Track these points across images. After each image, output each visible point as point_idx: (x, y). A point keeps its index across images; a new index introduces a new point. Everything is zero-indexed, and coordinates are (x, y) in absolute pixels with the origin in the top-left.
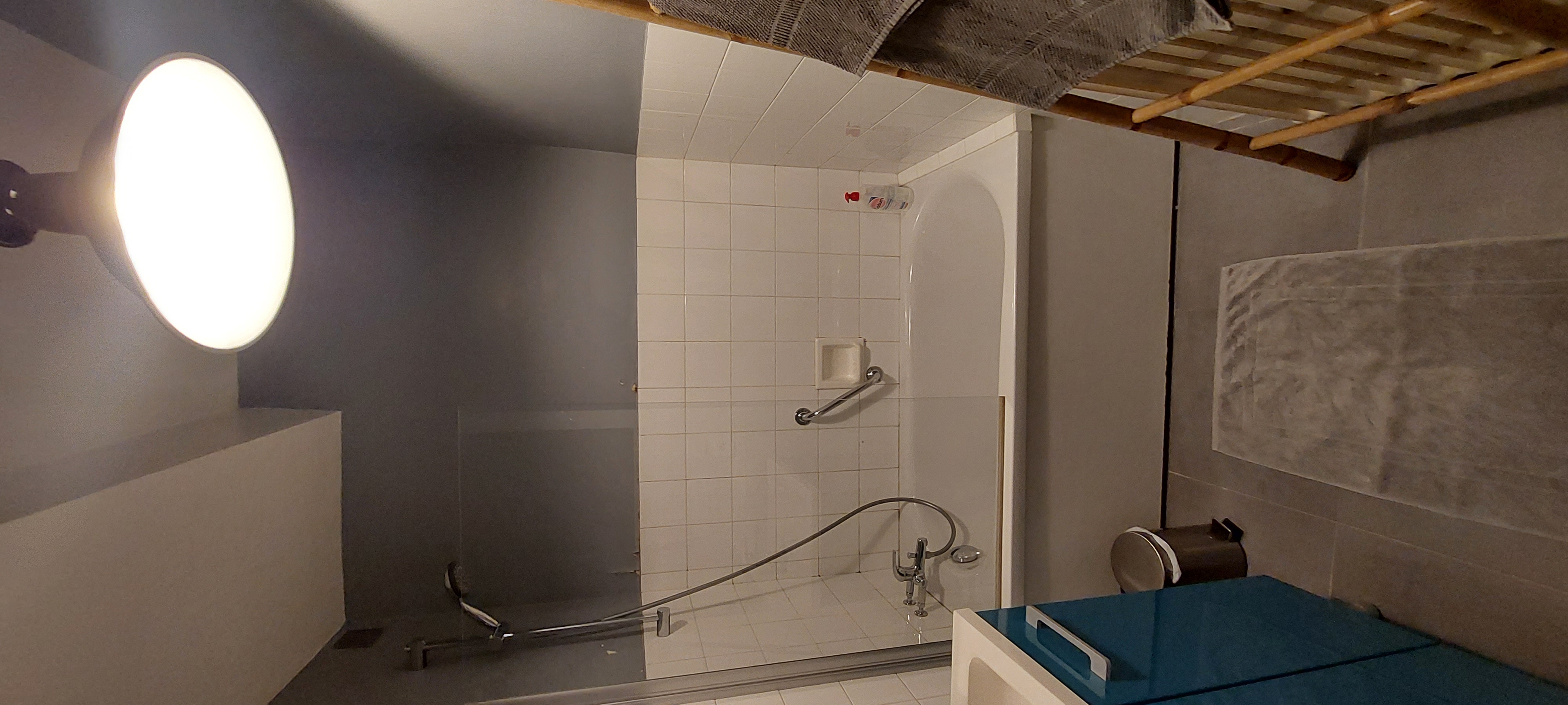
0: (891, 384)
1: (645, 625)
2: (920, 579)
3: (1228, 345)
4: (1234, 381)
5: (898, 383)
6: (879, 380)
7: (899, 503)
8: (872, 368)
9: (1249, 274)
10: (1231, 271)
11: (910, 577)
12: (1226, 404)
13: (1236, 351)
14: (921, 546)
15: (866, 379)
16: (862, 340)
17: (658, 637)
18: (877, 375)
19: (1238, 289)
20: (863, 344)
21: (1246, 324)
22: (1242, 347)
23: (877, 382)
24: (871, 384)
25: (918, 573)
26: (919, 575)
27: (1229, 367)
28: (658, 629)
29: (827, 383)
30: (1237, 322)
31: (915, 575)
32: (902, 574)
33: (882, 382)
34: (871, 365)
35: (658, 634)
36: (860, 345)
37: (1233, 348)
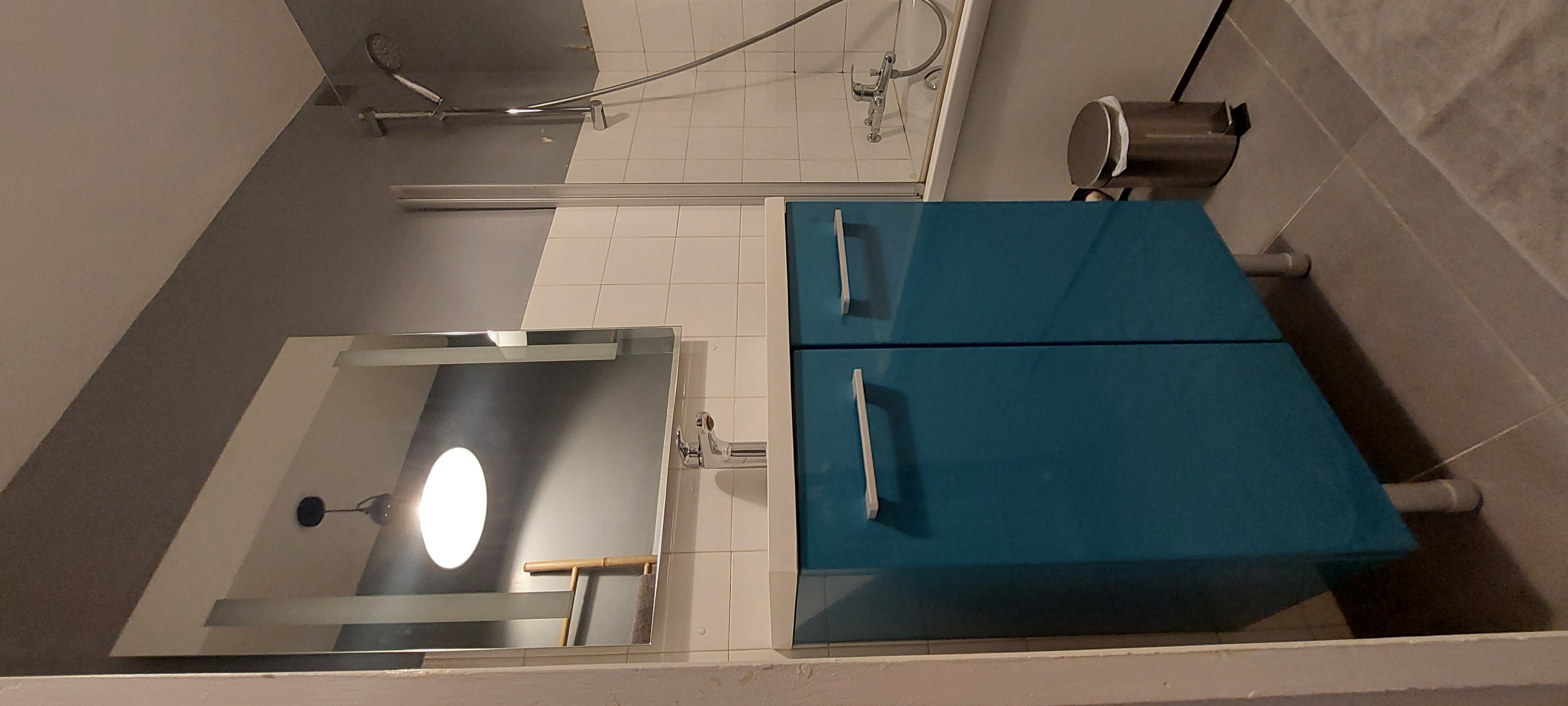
2: (878, 102)
11: (868, 98)
14: (888, 61)
26: (877, 97)
28: (594, 121)
31: (874, 96)
32: (859, 94)
35: (594, 127)
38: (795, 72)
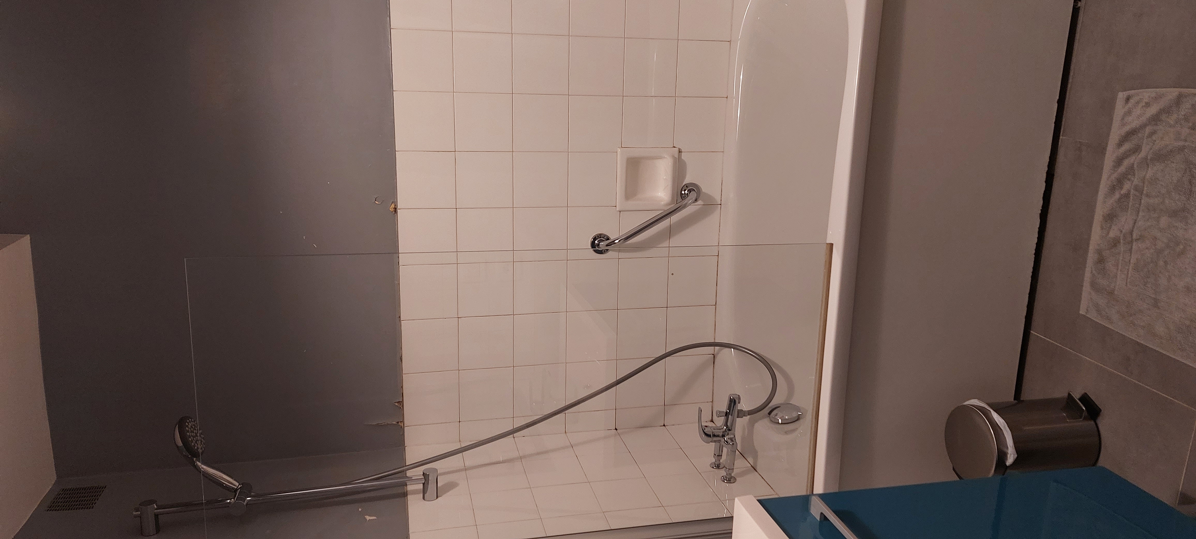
0: (710, 205)
1: (410, 488)
2: (729, 441)
3: (1113, 189)
4: (1112, 234)
5: (720, 203)
6: (696, 200)
7: (714, 348)
8: (687, 186)
9: (1148, 105)
10: (1128, 99)
11: (718, 439)
12: (1101, 260)
13: (1119, 199)
14: (733, 402)
15: (680, 200)
16: (676, 150)
17: (425, 502)
18: (693, 195)
19: (1133, 122)
20: (677, 156)
21: (1135, 166)
22: (1127, 196)
23: (694, 202)
24: (685, 206)
25: (728, 434)
26: (727, 437)
27: (1110, 217)
28: (424, 491)
29: (631, 204)
30: (1126, 163)
31: (723, 436)
32: (708, 435)
33: (700, 202)
34: (687, 180)
35: (424, 498)
36: (673, 156)
37: (1117, 196)
38: (616, 429)
